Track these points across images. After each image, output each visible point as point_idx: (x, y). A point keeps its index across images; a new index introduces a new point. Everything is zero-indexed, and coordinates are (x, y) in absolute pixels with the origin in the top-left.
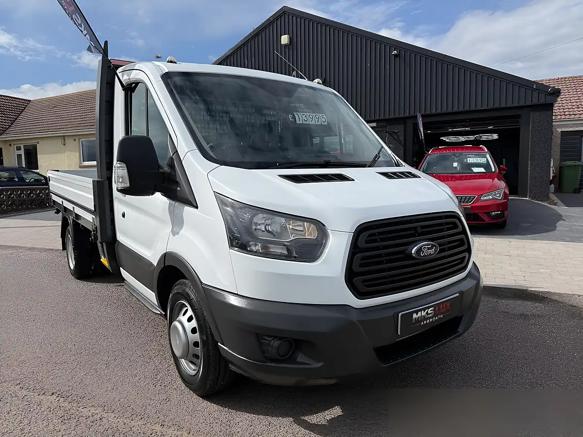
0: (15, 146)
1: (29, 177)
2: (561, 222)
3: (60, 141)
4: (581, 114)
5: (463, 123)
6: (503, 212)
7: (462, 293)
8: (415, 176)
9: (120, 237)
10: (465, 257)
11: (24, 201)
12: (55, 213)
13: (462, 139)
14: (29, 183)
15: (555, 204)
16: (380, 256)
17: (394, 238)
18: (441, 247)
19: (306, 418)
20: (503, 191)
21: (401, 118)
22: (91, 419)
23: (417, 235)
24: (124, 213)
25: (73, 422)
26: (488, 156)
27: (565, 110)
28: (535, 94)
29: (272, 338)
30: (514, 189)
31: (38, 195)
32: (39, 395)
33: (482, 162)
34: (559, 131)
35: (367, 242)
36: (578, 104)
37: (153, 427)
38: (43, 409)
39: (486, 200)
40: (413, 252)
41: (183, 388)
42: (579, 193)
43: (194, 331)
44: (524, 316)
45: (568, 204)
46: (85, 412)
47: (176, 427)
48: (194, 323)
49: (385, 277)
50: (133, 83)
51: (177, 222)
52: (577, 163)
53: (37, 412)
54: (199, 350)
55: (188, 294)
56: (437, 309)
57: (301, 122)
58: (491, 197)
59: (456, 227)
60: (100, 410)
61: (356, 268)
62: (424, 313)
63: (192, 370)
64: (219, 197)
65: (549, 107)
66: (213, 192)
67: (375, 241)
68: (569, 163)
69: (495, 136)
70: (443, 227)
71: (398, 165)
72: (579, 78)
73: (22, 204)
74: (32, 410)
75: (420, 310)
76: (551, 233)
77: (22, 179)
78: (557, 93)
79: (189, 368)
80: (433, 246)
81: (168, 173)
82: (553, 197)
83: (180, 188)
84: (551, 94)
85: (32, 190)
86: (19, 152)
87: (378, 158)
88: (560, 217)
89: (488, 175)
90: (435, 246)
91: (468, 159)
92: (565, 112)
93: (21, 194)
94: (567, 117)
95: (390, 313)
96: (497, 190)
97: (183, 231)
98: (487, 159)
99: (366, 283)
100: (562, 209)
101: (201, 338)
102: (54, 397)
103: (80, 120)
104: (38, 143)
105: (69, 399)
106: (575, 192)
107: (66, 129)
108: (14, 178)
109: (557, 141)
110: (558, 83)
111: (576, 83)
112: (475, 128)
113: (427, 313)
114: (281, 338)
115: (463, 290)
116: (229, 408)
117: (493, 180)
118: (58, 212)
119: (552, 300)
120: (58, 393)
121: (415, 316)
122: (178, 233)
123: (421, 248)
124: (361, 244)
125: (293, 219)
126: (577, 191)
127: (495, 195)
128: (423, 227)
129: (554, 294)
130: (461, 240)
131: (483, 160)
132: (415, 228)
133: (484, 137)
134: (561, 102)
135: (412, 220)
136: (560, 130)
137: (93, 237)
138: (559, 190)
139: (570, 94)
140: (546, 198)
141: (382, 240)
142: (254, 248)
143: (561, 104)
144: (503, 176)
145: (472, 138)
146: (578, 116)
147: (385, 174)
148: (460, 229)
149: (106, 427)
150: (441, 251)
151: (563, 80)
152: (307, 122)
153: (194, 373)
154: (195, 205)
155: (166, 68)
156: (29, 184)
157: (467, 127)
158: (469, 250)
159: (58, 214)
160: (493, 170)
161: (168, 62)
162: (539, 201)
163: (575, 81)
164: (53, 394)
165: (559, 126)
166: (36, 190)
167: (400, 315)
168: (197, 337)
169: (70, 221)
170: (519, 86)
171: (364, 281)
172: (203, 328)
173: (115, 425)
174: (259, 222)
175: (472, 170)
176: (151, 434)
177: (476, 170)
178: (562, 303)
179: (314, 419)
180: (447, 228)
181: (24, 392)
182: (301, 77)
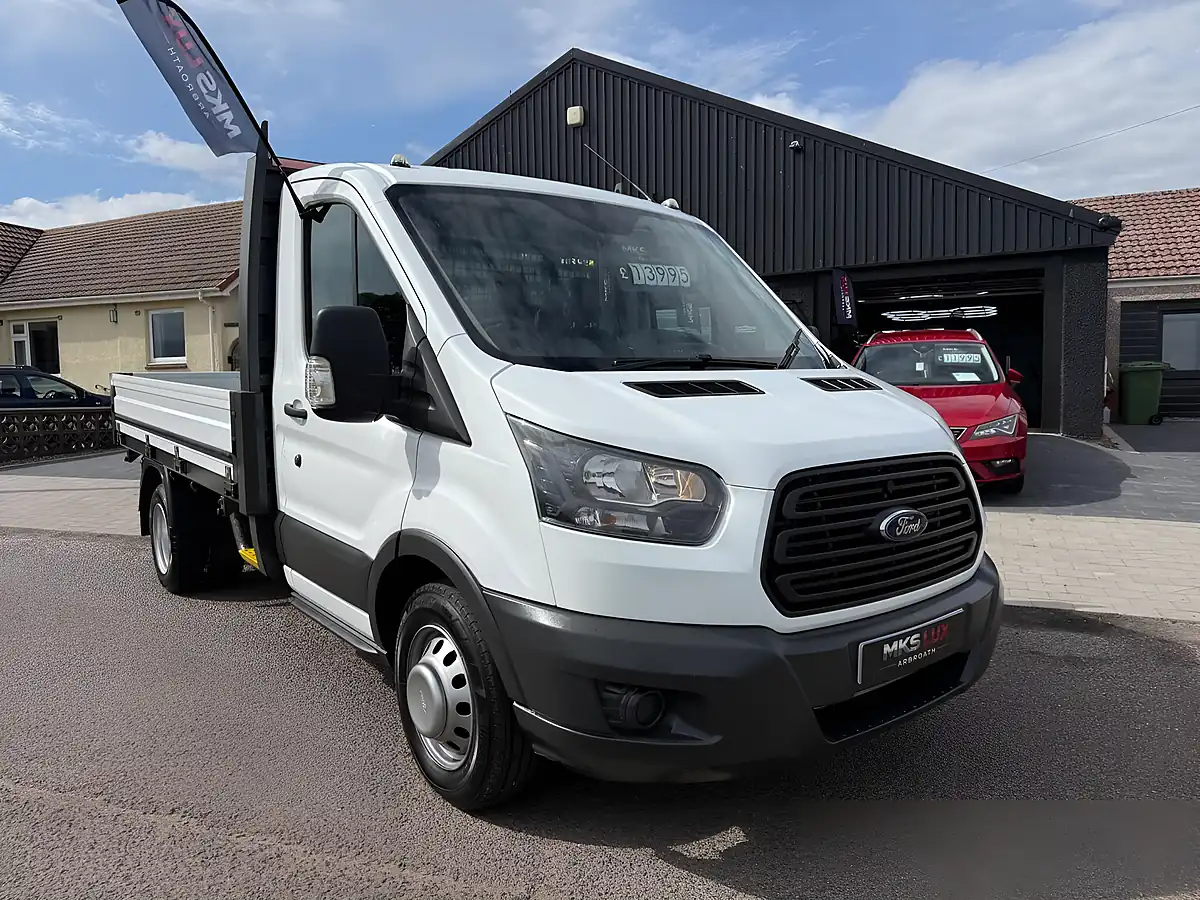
0: (12, 324)
1: (43, 389)
2: (1129, 481)
3: (106, 315)
4: (1159, 268)
5: (927, 284)
6: (1017, 460)
7: (968, 607)
8: (870, 386)
9: (287, 505)
10: (972, 539)
11: (35, 437)
12: (126, 460)
13: (924, 315)
14: (44, 401)
15: (1115, 446)
16: (822, 535)
17: (844, 502)
18: (933, 520)
19: (678, 849)
20: (1016, 419)
21: (811, 274)
22: (260, 855)
23: (886, 496)
24: (300, 457)
25: (225, 863)
26: (984, 350)
27: (1129, 260)
28: (1073, 228)
29: (624, 690)
30: (1036, 416)
31: (64, 425)
32: (145, 813)
33: (972, 361)
34: (1118, 301)
35: (800, 508)
36: (1154, 247)
37: (384, 870)
38: (159, 840)
39: (984, 437)
40: (882, 527)
41: (430, 797)
42: (1159, 424)
43: (458, 682)
44: (1072, 660)
45: (1139, 447)
46: (244, 843)
47: (431, 868)
48: (459, 667)
49: (831, 576)
50: (318, 205)
51: (424, 473)
52: (1155, 365)
53: (149, 844)
54: (468, 721)
55: (446, 610)
56: (925, 636)
57: (642, 282)
58: (993, 431)
59: (954, 482)
60: (272, 839)
61: (780, 558)
62: (902, 644)
63: (449, 761)
64: (514, 423)
65: (1102, 253)
66: (503, 415)
67: (813, 507)
68: (1138, 365)
69: (992, 311)
70: (931, 482)
71: (831, 365)
72: (1153, 197)
73: (30, 445)
74: (138, 841)
75: (897, 638)
76: (1111, 503)
77: (29, 394)
78: (1114, 226)
79: (443, 758)
80: (917, 517)
81: (408, 379)
82: (1108, 431)
83: (435, 405)
84: (1104, 229)
85: (50, 415)
86: (20, 337)
87: (796, 352)
88: (1125, 472)
89: (985, 387)
90: (921, 517)
91: (945, 356)
92: (1128, 264)
93: (28, 423)
94: (1132, 274)
95: (843, 642)
96: (1006, 419)
97: (439, 490)
98: (982, 356)
99: (800, 586)
100: (1128, 455)
101: (475, 695)
102: (177, 817)
103: (149, 272)
104: (60, 318)
105: (208, 820)
106: (1150, 423)
107: (122, 291)
108: (14, 390)
109: (1114, 320)
110: (1114, 206)
111: (1147, 208)
112: (953, 295)
113: (908, 644)
114: (642, 690)
115: (972, 602)
116: (527, 833)
117: (997, 397)
118: (131, 457)
119: (1122, 631)
120: (184, 809)
121: (887, 649)
122: (428, 493)
123: (897, 520)
124: (789, 511)
125: (660, 464)
126: (1155, 420)
127: (1001, 426)
128: (898, 481)
129: (1126, 618)
130: (964, 507)
131: (975, 358)
132: (883, 484)
133: (970, 312)
134: (1119, 244)
135: (878, 468)
136: (1118, 299)
137: (222, 507)
138: (1120, 418)
139: (1136, 228)
140: (1098, 435)
141: (826, 505)
142: (587, 520)
143: (1120, 249)
144: (1015, 389)
145: (944, 313)
146: (1154, 272)
147: (816, 382)
148: (961, 487)
149: (292, 869)
150: (932, 527)
151: (1122, 200)
152: (654, 283)
153: (454, 766)
154: (465, 438)
155: (394, 177)
156: (45, 403)
157: (936, 292)
158: (978, 527)
159: (131, 461)
160: (996, 378)
161: (394, 164)
162: (1083, 439)
163: (1146, 203)
164: (173, 811)
165: (1120, 292)
166: (59, 414)
167: (861, 646)
168: (465, 693)
169: (165, 476)
170: (1028, 209)
171: (794, 582)
172: (479, 674)
173: (309, 866)
174: (593, 471)
175: (954, 378)
176: (384, 882)
177: (961, 377)
178: (1142, 635)
179: (695, 850)
180: (938, 485)
181: (115, 810)
182: (640, 196)
